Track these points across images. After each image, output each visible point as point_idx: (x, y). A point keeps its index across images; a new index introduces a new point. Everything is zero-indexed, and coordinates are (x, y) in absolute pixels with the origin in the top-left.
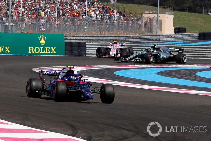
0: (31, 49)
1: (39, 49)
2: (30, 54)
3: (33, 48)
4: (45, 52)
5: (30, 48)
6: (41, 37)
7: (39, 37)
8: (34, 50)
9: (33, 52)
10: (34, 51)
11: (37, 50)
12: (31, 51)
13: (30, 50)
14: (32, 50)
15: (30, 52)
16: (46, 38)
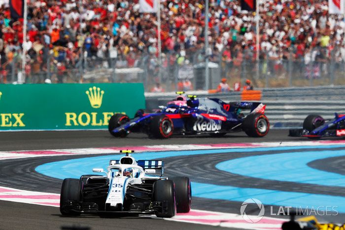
0: (71, 116)
1: (88, 116)
2: (69, 127)
3: (75, 115)
4: (103, 122)
5: (68, 115)
6: (93, 91)
7: (87, 92)
8: (77, 119)
9: (76, 124)
10: (78, 122)
11: (84, 119)
12: (72, 122)
13: (68, 119)
14: (74, 119)
15: (68, 124)
16: (103, 92)
